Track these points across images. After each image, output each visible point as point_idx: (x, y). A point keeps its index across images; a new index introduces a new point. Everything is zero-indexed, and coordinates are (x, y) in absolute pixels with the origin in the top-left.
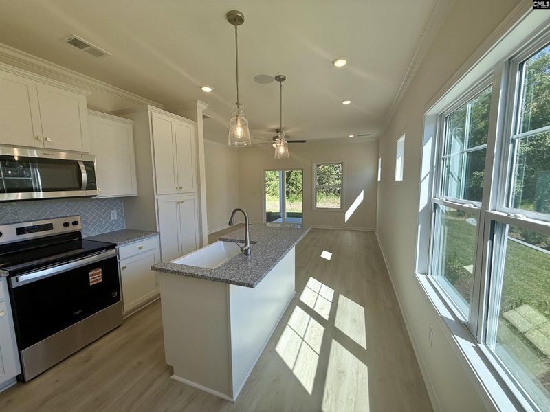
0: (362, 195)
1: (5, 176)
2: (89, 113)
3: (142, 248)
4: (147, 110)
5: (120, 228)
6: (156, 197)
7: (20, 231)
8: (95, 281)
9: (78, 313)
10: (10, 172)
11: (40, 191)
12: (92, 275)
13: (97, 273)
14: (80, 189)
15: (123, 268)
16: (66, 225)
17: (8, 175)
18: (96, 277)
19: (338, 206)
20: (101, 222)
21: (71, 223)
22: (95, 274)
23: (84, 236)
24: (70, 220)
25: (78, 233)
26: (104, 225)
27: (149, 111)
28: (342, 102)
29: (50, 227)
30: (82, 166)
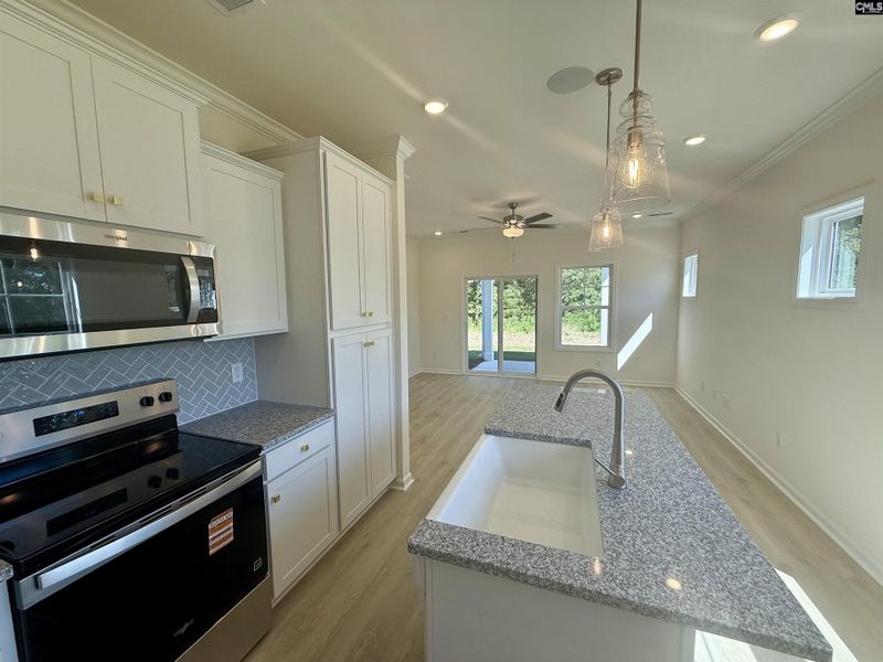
0: (649, 321)
1: (10, 291)
2: (205, 151)
3: (307, 448)
4: (317, 150)
5: (249, 400)
6: (331, 335)
7: (42, 426)
8: (220, 542)
9: (182, 631)
10: (20, 284)
11: (78, 332)
12: (214, 530)
13: (225, 523)
14: (183, 320)
15: (275, 500)
16: (147, 402)
17: (17, 290)
18: (221, 532)
19: (604, 343)
20: (213, 390)
21: (156, 397)
22: (221, 526)
23: (180, 423)
24: (154, 391)
25: (170, 419)
26: (220, 395)
27: (321, 151)
28: (686, 140)
29: (110, 410)
30: (190, 267)
